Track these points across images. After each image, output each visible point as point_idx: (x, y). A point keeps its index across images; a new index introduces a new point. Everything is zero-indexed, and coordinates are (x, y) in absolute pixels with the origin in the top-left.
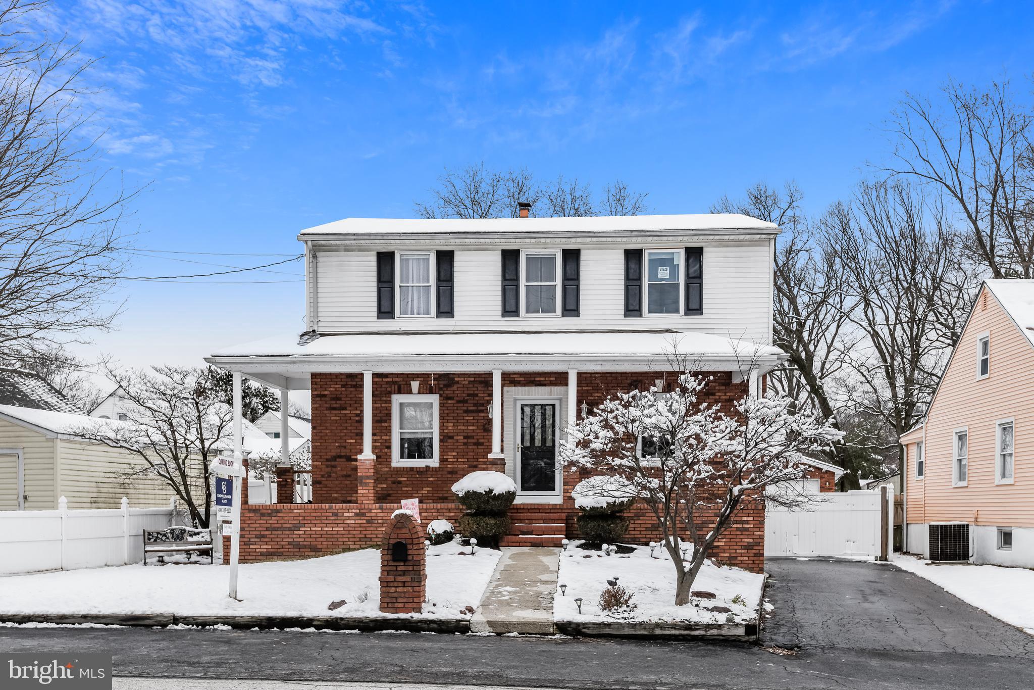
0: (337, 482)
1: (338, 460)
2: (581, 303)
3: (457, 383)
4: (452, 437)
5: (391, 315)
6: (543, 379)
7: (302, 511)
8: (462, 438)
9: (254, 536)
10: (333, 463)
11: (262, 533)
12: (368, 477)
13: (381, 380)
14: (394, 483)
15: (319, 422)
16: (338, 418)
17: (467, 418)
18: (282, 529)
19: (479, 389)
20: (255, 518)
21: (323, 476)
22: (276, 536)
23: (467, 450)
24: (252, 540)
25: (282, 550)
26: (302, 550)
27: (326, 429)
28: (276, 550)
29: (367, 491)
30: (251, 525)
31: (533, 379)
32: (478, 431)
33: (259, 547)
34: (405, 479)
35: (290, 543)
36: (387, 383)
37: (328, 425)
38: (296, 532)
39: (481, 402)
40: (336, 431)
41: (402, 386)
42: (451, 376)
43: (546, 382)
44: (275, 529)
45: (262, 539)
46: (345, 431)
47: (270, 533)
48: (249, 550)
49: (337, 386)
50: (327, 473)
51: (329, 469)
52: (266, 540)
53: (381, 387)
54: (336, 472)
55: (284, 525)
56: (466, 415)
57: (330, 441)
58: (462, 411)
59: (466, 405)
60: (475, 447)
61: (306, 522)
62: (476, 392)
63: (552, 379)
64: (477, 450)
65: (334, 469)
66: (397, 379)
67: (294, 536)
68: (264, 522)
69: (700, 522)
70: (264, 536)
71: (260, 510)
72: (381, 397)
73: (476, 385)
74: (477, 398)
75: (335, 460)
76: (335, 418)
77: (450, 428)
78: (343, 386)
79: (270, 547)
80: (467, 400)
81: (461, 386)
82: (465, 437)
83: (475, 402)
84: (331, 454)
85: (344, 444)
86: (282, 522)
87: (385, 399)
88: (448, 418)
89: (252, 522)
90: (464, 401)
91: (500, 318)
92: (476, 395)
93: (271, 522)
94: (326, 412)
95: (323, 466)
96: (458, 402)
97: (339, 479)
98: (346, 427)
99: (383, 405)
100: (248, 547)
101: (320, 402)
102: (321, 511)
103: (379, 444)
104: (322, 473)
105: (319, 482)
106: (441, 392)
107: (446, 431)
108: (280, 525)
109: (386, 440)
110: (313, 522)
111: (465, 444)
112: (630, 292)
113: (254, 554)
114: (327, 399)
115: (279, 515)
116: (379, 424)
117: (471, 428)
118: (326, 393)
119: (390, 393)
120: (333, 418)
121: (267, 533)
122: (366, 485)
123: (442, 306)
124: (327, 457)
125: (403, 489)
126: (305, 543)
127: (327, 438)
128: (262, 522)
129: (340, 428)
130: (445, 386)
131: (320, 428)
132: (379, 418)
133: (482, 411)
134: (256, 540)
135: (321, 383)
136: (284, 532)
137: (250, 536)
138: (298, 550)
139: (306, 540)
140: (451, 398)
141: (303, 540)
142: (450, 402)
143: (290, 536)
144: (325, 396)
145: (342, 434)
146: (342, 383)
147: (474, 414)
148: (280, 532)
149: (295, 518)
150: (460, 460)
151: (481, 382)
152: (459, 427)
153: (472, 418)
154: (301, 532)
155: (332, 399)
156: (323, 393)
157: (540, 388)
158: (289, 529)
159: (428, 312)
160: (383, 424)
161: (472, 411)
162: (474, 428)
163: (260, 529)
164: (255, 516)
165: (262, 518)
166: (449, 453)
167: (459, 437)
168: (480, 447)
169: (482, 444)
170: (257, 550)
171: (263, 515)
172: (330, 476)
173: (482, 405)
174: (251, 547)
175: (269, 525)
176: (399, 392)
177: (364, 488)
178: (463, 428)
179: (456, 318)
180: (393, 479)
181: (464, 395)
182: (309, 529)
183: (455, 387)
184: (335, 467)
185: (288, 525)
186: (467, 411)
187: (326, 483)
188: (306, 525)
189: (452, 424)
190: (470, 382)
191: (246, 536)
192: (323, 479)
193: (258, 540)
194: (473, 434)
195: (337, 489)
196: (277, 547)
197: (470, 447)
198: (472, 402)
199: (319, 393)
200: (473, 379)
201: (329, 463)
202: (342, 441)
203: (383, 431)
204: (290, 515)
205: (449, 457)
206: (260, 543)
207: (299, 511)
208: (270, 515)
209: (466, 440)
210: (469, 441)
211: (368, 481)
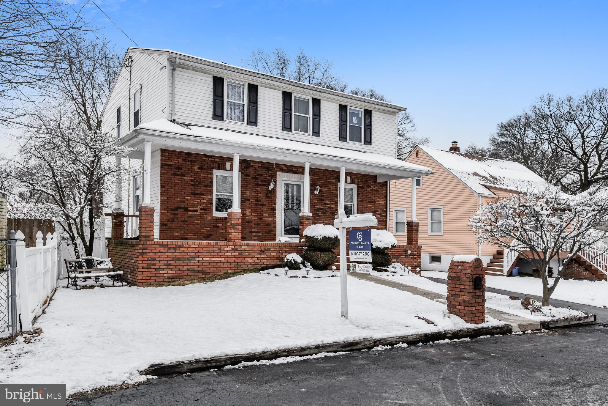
0: (178, 225)
1: (179, 210)
2: (321, 129)
3: (252, 166)
4: (248, 200)
5: (221, 118)
6: (296, 170)
7: (197, 246)
8: (254, 200)
9: (163, 264)
10: (176, 212)
11: (169, 262)
12: (238, 224)
13: (207, 159)
14: (214, 227)
15: (167, 183)
16: (179, 182)
17: (257, 189)
18: (183, 259)
19: (264, 171)
20: (164, 251)
21: (168, 221)
22: (179, 264)
23: (257, 209)
24: (161, 267)
25: (183, 274)
26: (196, 274)
27: (172, 188)
28: (179, 275)
29: (237, 234)
30: (161, 256)
31: (291, 169)
32: (263, 197)
33: (166, 272)
34: (221, 225)
35: (188, 269)
36: (211, 161)
37: (173, 185)
38: (192, 261)
39: (265, 179)
40: (179, 190)
41: (221, 165)
42: (249, 162)
43: (298, 172)
44: (178, 259)
45: (168, 267)
46: (184, 191)
47: (174, 262)
48: (159, 275)
49: (179, 160)
50: (171, 218)
51: (173, 216)
52: (172, 267)
53: (207, 164)
54: (177, 218)
55: (185, 257)
56: (257, 187)
57: (174, 197)
58: (254, 184)
59: (256, 180)
60: (261, 207)
61: (199, 254)
62: (262, 173)
63: (301, 170)
64: (262, 209)
65: (176, 216)
66: (217, 160)
67: (191, 264)
68: (171, 254)
69: (398, 255)
70: (170, 264)
71: (167, 245)
72: (207, 170)
73: (262, 169)
74: (263, 177)
75: (177, 210)
76: (177, 181)
77: (248, 194)
78: (183, 160)
79: (174, 272)
80: (257, 177)
81: (254, 168)
82: (256, 200)
83: (262, 179)
84: (174, 205)
85: (183, 200)
86: (184, 254)
87: (210, 171)
88: (247, 188)
89: (162, 254)
90: (255, 178)
91: (281, 131)
92: (262, 175)
93: (175, 254)
94: (171, 176)
95: (169, 214)
96: (253, 178)
97: (179, 223)
98: (185, 188)
99: (208, 176)
100: (158, 272)
101: (168, 169)
102: (210, 247)
103: (206, 201)
104: (168, 218)
105: (166, 225)
106: (243, 171)
107: (245, 196)
108: (182, 257)
109: (210, 198)
110: (204, 254)
111: (256, 204)
112: (342, 127)
113: (163, 278)
114: (172, 168)
115: (181, 249)
116: (206, 188)
117: (259, 195)
118: (172, 163)
119: (213, 168)
120: (176, 181)
121: (172, 262)
122: (237, 229)
123: (251, 118)
124: (172, 208)
125: (220, 231)
126: (199, 269)
127: (172, 194)
128: (168, 254)
129: (181, 188)
130: (245, 167)
131: (167, 187)
132: (206, 184)
133: (265, 185)
134: (164, 267)
135: (169, 156)
136: (184, 261)
137: (159, 264)
138: (193, 274)
139: (200, 267)
140: (249, 176)
141: (197, 267)
142: (248, 178)
143: (189, 264)
144: (171, 165)
145: (182, 193)
146: (182, 158)
147: (261, 187)
148: (182, 262)
149: (193, 251)
150: (253, 214)
151: (265, 168)
152: (253, 194)
153: (260, 189)
154: (196, 262)
155: (176, 168)
156: (169, 163)
157: (295, 175)
158: (188, 259)
159: (243, 120)
160: (208, 188)
161: (260, 185)
162: (261, 195)
163: (168, 259)
164: (164, 249)
165: (169, 251)
166: (247, 210)
167: (253, 200)
168: (264, 207)
169: (265, 205)
170: (165, 275)
171: (170, 249)
172: (173, 221)
173: (265, 181)
174: (161, 272)
175: (174, 256)
176: (219, 168)
177: (236, 231)
178: (255, 194)
179: (258, 127)
180: (213, 225)
181: (256, 174)
182: (201, 259)
183: (251, 169)
184: (177, 215)
185: (187, 257)
186: (257, 185)
187: (171, 225)
188: (199, 256)
189: (249, 192)
190: (259, 166)
191: (157, 264)
192: (169, 223)
193: (166, 267)
194: (260, 199)
195: (178, 230)
196: (179, 272)
197: (259, 207)
198: (260, 179)
199: (167, 163)
200: (260, 165)
201: (173, 212)
202: (182, 197)
203: (208, 193)
204: (189, 249)
205: (247, 212)
206: (167, 270)
207: (195, 246)
208: (174, 249)
209: (256, 202)
210: (258, 203)
211: (238, 227)
